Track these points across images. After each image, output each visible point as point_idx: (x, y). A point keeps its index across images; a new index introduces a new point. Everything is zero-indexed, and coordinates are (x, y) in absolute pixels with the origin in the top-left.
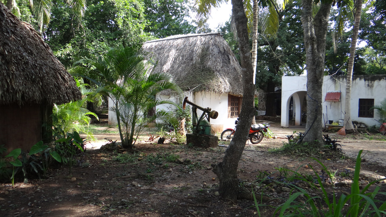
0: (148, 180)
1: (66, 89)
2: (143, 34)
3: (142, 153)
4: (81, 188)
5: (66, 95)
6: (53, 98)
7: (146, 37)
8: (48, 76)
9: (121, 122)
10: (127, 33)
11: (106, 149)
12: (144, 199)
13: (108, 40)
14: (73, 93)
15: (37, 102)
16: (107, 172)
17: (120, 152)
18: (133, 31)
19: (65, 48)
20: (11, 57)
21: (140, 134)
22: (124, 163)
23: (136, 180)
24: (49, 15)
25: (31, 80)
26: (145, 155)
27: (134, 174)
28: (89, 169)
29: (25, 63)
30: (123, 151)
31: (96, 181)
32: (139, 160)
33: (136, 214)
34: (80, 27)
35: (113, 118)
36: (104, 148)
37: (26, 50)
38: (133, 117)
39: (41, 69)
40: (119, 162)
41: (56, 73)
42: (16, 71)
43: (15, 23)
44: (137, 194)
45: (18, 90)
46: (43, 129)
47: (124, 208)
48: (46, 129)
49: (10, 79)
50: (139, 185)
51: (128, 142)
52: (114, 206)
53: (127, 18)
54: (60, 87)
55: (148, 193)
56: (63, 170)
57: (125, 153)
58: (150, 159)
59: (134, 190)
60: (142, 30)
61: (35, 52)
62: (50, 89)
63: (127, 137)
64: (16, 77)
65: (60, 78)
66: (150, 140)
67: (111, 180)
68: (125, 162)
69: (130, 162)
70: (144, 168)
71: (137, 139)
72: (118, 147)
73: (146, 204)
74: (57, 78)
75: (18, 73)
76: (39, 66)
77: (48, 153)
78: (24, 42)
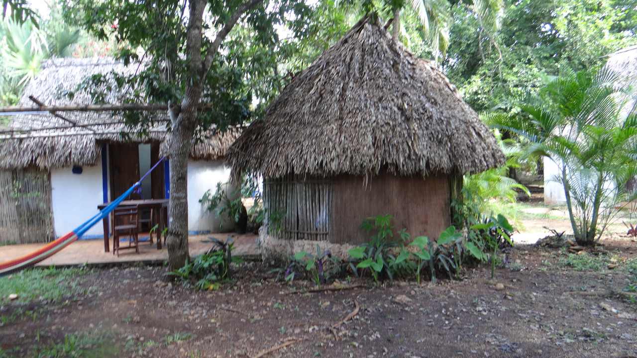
0: (631, 303)
1: (484, 150)
2: (609, 39)
3: (616, 256)
4: (512, 300)
5: (483, 159)
6: (466, 165)
7: (615, 42)
8: (458, 133)
9: (572, 200)
10: (576, 42)
11: (547, 244)
12: (626, 334)
13: (541, 59)
14: (493, 155)
15: (445, 172)
16: (553, 281)
17: (572, 251)
18: (588, 36)
19: (470, 83)
20: (412, 111)
21: (611, 222)
22: (581, 270)
23: (607, 300)
24: (447, 37)
25: (437, 140)
26: (622, 260)
27: (602, 291)
28: (522, 274)
29: (428, 118)
30: (578, 250)
31: (535, 294)
32: (610, 268)
33: (612, 355)
34: (493, 47)
35: (553, 193)
36: (543, 242)
37: (429, 99)
38: (595, 192)
39: (449, 123)
40: (573, 267)
41: (468, 127)
42: (419, 129)
43: (413, 64)
44: (611, 324)
45: (422, 155)
46: (452, 209)
47: (589, 341)
48: (457, 209)
49: (412, 142)
50: (614, 310)
51: (587, 236)
52: (570, 335)
53: (575, 14)
54: (475, 148)
55: (632, 325)
56: (481, 271)
57: (581, 254)
58: (631, 268)
59: (605, 316)
60: (606, 32)
61: (439, 100)
62: (462, 152)
63: (584, 227)
64: (418, 137)
65: (474, 134)
66: (630, 235)
67: (561, 294)
68: (583, 269)
69: (592, 270)
70: (622, 283)
71: (603, 230)
72: (568, 242)
73: (629, 341)
74: (469, 135)
75: (421, 132)
76: (446, 119)
77: (460, 243)
78: (426, 88)
